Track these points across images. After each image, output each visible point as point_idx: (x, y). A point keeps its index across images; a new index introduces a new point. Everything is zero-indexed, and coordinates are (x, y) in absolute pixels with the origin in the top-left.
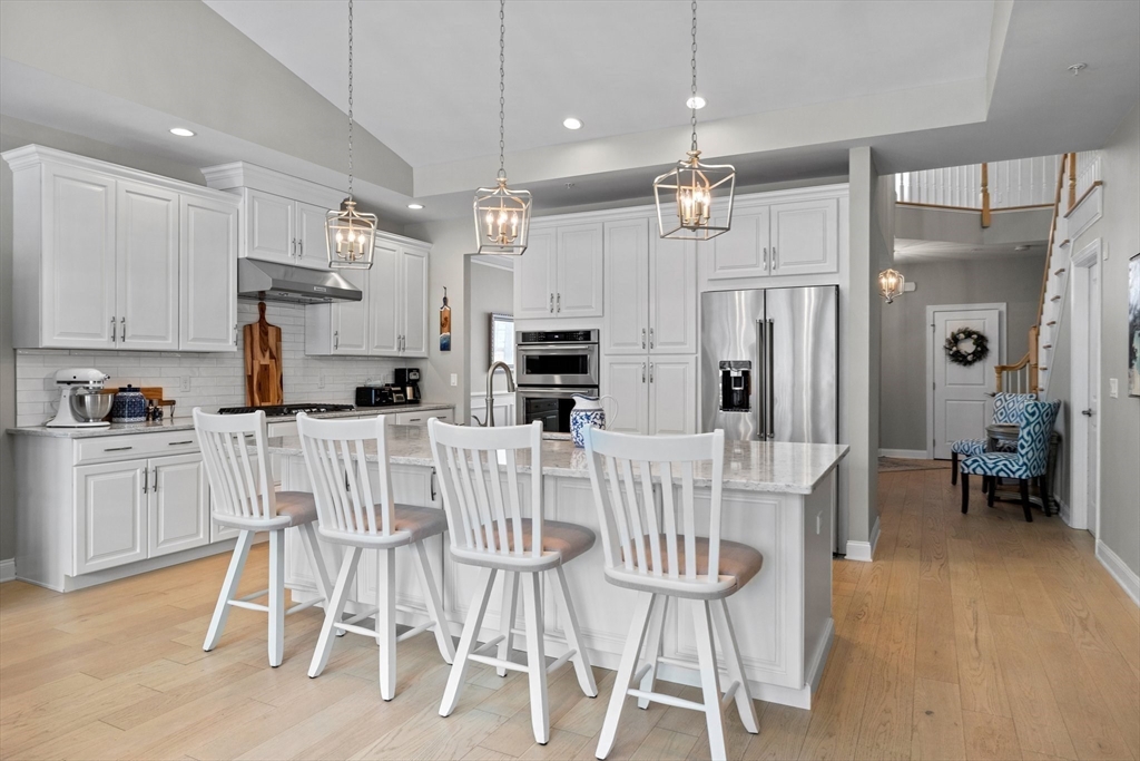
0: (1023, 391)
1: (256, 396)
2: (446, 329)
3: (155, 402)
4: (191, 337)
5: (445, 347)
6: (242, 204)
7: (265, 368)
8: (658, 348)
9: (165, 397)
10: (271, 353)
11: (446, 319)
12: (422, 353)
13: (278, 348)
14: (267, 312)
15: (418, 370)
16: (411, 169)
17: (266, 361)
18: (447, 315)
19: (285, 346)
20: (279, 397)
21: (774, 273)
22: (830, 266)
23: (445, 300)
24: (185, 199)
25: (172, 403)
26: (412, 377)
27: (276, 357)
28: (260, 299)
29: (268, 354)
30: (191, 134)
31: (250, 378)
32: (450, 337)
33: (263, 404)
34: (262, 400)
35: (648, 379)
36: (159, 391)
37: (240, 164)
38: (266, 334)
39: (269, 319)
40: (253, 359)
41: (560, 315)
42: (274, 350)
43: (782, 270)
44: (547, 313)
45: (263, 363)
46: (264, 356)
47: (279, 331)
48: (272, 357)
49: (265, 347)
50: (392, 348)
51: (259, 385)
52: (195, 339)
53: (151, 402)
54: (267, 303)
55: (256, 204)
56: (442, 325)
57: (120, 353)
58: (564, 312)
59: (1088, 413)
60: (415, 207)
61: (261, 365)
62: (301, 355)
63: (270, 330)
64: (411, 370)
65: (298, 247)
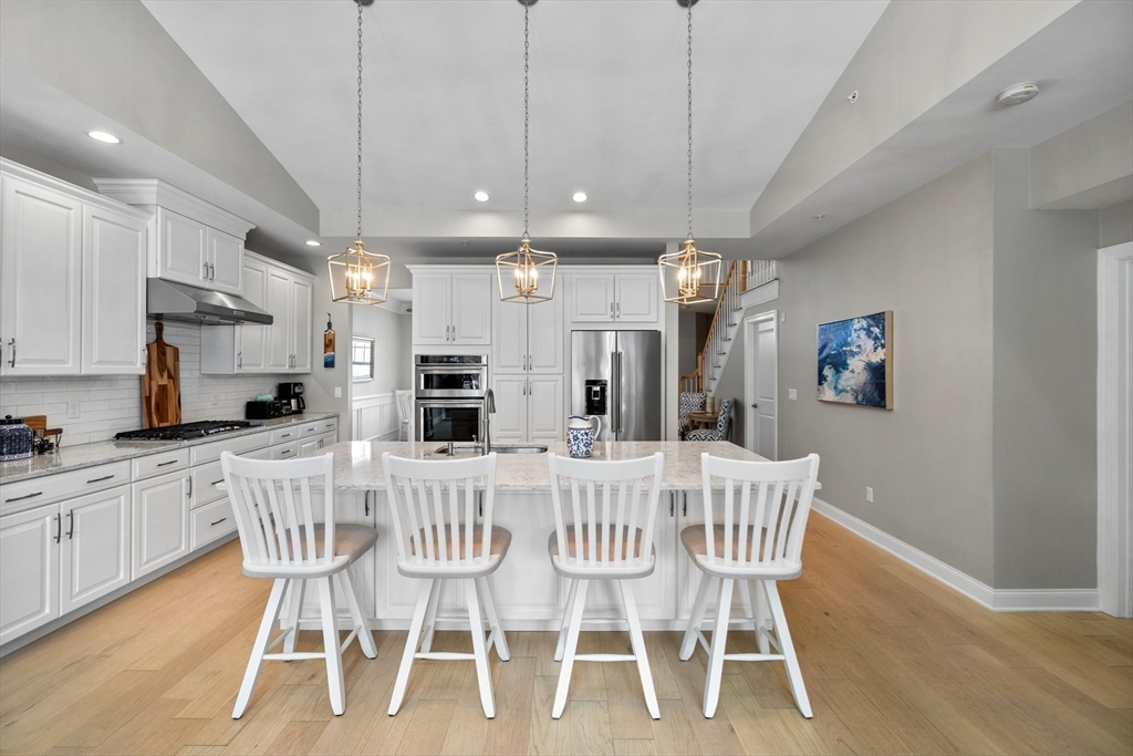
0: (694, 391)
1: (154, 417)
2: (331, 349)
3: (39, 432)
4: (96, 359)
5: (329, 364)
6: (153, 223)
7: (163, 388)
8: (535, 370)
9: (50, 426)
10: (169, 373)
11: (330, 341)
12: (307, 369)
13: (176, 368)
14: (164, 332)
15: (301, 384)
16: (317, 211)
17: (164, 381)
18: (331, 337)
19: (182, 365)
20: (177, 416)
21: (617, 320)
22: (652, 317)
23: (329, 325)
24: (88, 209)
25: (59, 431)
26: (297, 390)
27: (174, 377)
28: (157, 319)
29: (166, 374)
30: (117, 141)
31: (148, 399)
32: (334, 356)
33: (162, 425)
34: (161, 421)
35: (527, 392)
36: (42, 419)
37: (155, 182)
38: (164, 354)
39: (167, 339)
40: (150, 380)
41: (454, 343)
42: (172, 370)
43: (622, 318)
44: (444, 341)
45: (161, 383)
46: (162, 376)
47: (176, 351)
48: (170, 377)
49: (163, 367)
50: (284, 366)
51: (157, 405)
52: (99, 362)
53: (35, 433)
54: (164, 323)
55: (169, 224)
56: (327, 346)
58: (458, 341)
59: (755, 406)
60: (312, 243)
61: (159, 386)
62: (197, 374)
63: (168, 350)
64: (296, 385)
65: (210, 270)
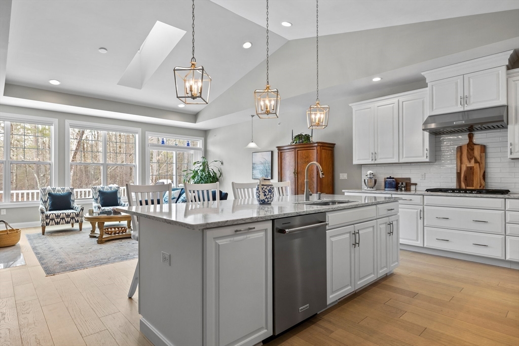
4: (404, 156)
7: (470, 168)
10: (476, 160)
17: (472, 164)
24: (401, 100)
25: (416, 184)
29: (473, 161)
33: (468, 188)
34: (467, 185)
36: (409, 179)
37: (423, 73)
38: (473, 149)
40: (461, 164)
42: (479, 158)
45: (469, 166)
46: (470, 162)
48: (476, 162)
49: (471, 157)
51: (466, 177)
52: (406, 157)
55: (434, 88)
57: (378, 165)
